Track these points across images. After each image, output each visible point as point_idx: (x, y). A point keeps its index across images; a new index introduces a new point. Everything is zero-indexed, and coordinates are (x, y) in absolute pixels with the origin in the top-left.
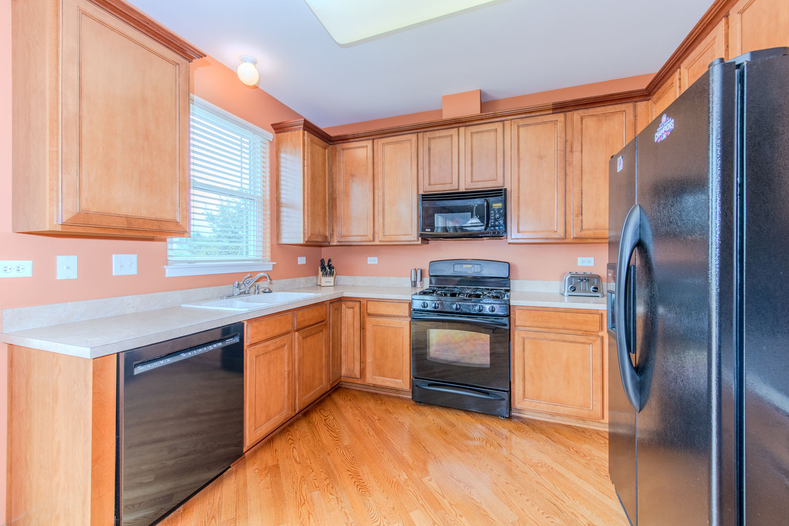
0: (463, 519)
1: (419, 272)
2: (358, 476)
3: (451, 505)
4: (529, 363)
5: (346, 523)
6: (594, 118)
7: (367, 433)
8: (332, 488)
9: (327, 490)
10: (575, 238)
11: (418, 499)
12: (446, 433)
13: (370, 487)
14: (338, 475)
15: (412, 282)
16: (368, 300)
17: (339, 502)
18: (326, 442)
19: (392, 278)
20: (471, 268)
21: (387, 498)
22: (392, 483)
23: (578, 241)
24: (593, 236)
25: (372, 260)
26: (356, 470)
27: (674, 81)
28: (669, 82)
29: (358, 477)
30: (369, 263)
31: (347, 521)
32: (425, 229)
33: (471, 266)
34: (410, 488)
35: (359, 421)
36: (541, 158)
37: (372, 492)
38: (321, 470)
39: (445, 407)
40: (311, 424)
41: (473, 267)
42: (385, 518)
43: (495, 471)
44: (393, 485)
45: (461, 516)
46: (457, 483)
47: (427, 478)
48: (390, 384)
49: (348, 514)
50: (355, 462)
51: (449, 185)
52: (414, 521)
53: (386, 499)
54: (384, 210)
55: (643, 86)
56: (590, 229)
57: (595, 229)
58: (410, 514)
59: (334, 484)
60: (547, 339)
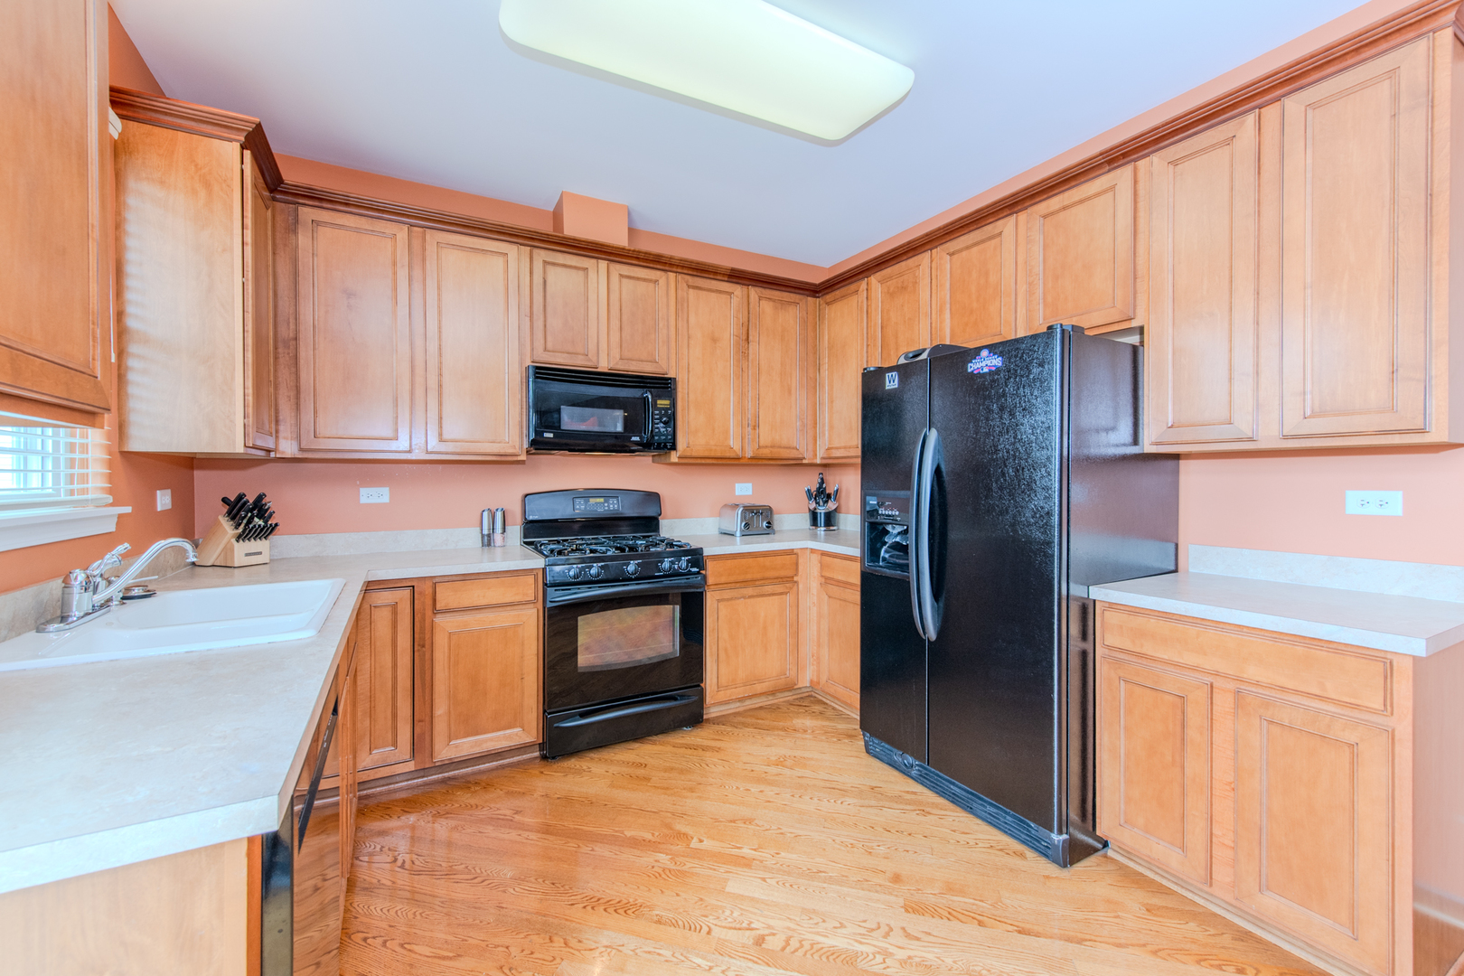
0: (783, 854)
1: (499, 516)
2: (599, 900)
3: (755, 850)
4: (724, 635)
5: (667, 961)
6: (771, 303)
7: (525, 841)
8: (580, 941)
9: (577, 950)
10: (752, 458)
11: (715, 870)
12: (647, 779)
13: (636, 900)
14: (564, 922)
15: (483, 536)
16: (437, 580)
17: (620, 948)
18: (465, 896)
19: (430, 532)
20: (603, 503)
21: (678, 895)
22: (660, 876)
23: (754, 462)
24: (770, 456)
25: (376, 495)
26: (584, 895)
27: (861, 289)
28: (853, 287)
29: (601, 901)
30: (363, 500)
31: (663, 959)
32: (543, 432)
33: (602, 500)
34: (689, 865)
35: (480, 832)
36: (714, 340)
37: (648, 904)
38: (522, 935)
39: (601, 747)
40: (375, 890)
41: (605, 502)
42: (706, 916)
43: (753, 790)
44: (664, 876)
45: (777, 854)
46: (733, 824)
47: (694, 841)
48: (493, 743)
49: (653, 950)
50: (567, 887)
51: (581, 357)
52: (741, 893)
53: (678, 898)
54: (440, 386)
55: (817, 279)
56: (767, 447)
57: (771, 447)
58: (728, 889)
59: (574, 935)
60: (744, 597)
